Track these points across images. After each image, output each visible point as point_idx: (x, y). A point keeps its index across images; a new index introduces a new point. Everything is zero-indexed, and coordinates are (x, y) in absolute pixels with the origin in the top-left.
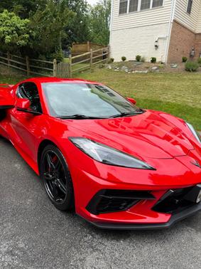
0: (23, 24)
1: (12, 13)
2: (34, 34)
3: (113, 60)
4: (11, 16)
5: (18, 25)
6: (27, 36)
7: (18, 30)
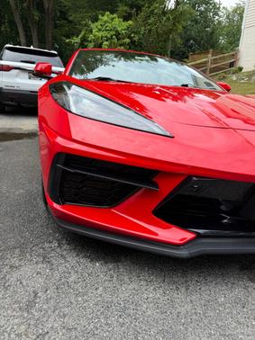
0: (125, 27)
1: (115, 15)
2: (136, 38)
3: (241, 69)
4: (112, 19)
5: (119, 29)
6: (127, 40)
7: (118, 34)
